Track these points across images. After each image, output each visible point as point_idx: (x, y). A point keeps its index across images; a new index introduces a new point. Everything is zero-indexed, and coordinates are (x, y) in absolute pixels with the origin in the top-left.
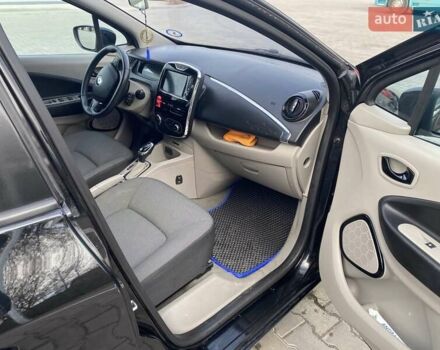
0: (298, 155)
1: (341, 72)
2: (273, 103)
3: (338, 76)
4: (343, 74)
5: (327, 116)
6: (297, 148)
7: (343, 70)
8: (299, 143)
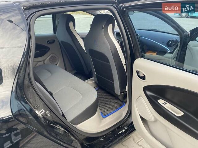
0: (172, 56)
1: (184, 33)
2: (163, 42)
3: (183, 34)
4: (185, 33)
5: (179, 46)
6: (172, 54)
7: (185, 32)
8: (172, 53)
